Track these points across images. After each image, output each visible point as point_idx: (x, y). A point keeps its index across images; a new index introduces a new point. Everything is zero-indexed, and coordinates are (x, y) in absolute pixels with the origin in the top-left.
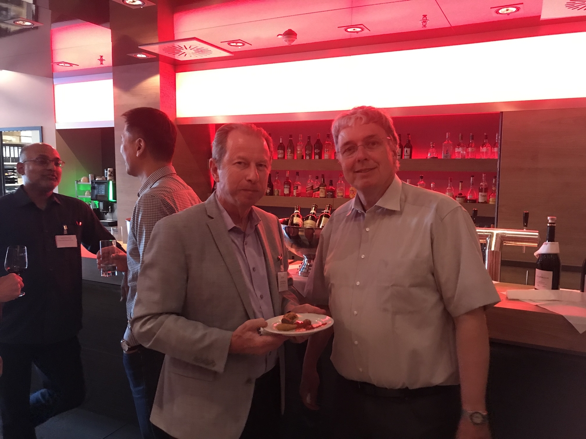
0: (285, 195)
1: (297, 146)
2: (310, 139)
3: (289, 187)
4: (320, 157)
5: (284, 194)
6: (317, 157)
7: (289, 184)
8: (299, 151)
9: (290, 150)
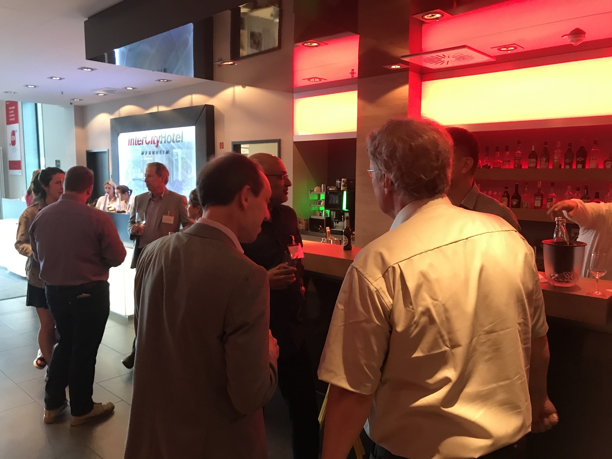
0: (535, 208)
1: (554, 153)
2: (571, 146)
3: (541, 199)
4: (584, 167)
5: (535, 206)
6: (580, 166)
7: (542, 196)
8: (556, 159)
9: (545, 159)
